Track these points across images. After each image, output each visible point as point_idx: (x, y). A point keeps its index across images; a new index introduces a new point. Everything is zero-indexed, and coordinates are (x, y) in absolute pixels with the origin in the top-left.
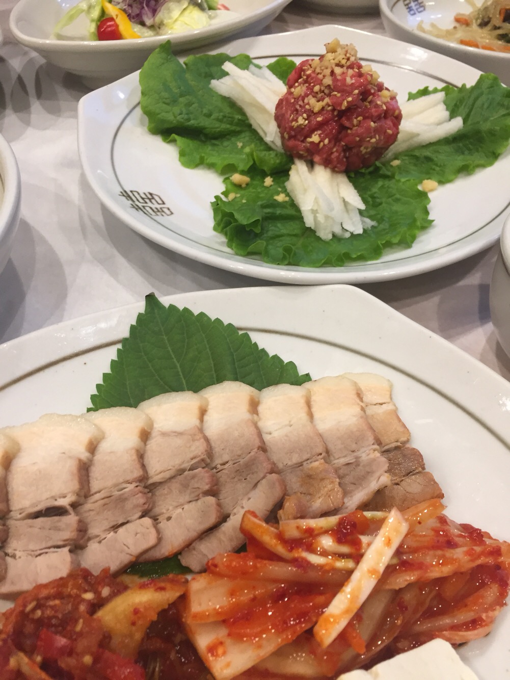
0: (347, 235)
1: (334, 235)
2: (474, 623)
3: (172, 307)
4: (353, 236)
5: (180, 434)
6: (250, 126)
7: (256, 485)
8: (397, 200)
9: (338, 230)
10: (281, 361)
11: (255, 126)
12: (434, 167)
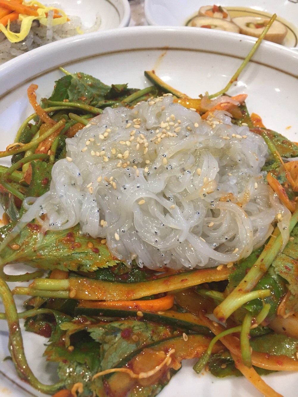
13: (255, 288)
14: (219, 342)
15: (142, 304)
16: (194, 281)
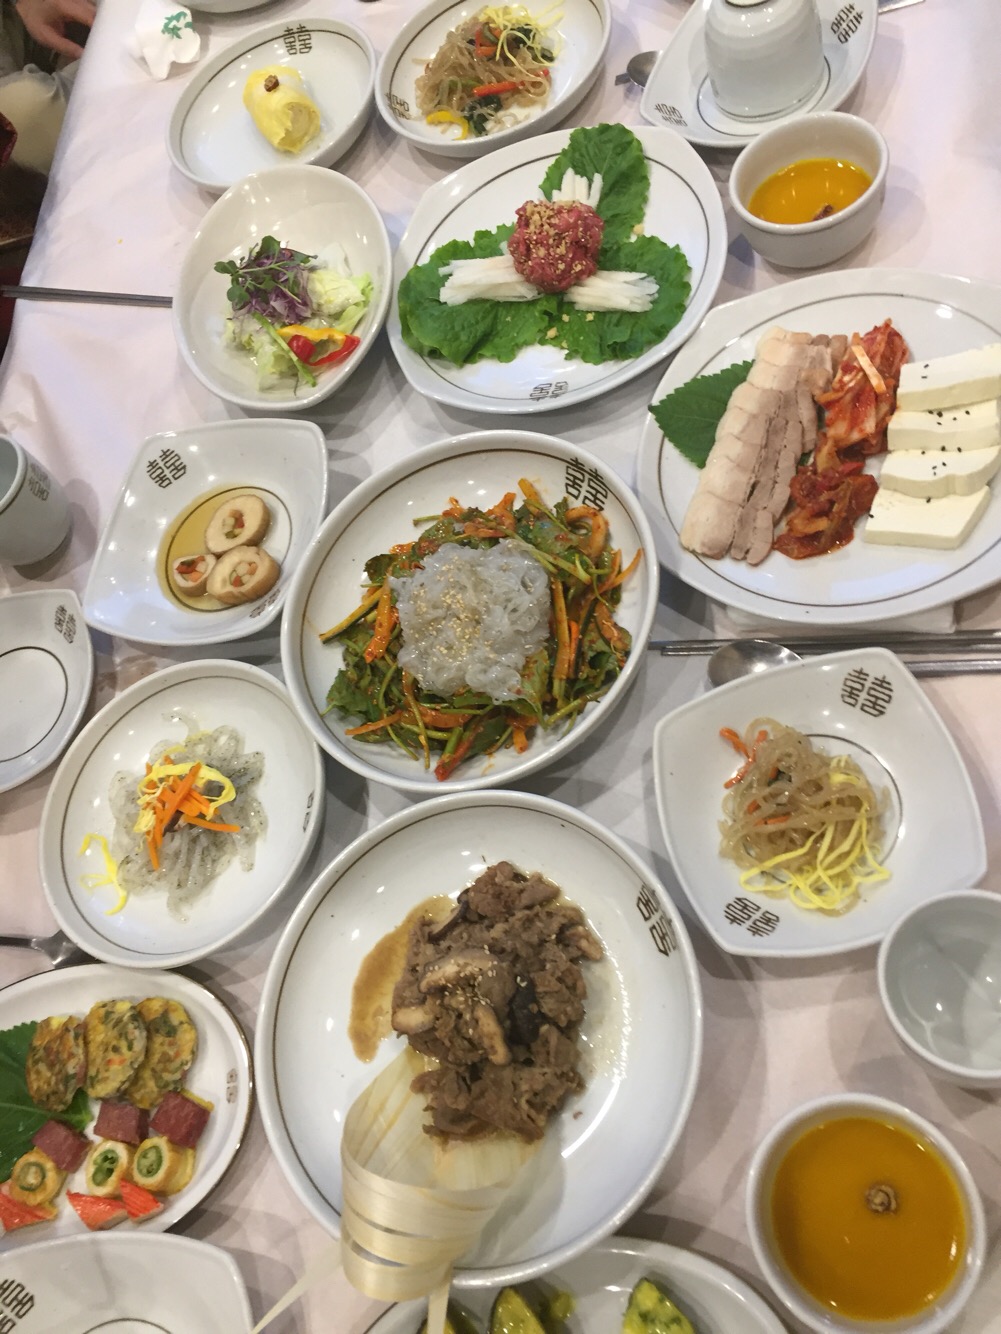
0: (656, 296)
1: (652, 302)
2: (904, 353)
3: (662, 402)
4: (658, 292)
5: (748, 424)
6: (499, 302)
7: (797, 402)
8: (642, 255)
9: (650, 299)
10: (727, 370)
11: (501, 300)
12: (623, 217)
13: (574, 563)
14: (601, 595)
15: (574, 636)
16: (561, 603)
